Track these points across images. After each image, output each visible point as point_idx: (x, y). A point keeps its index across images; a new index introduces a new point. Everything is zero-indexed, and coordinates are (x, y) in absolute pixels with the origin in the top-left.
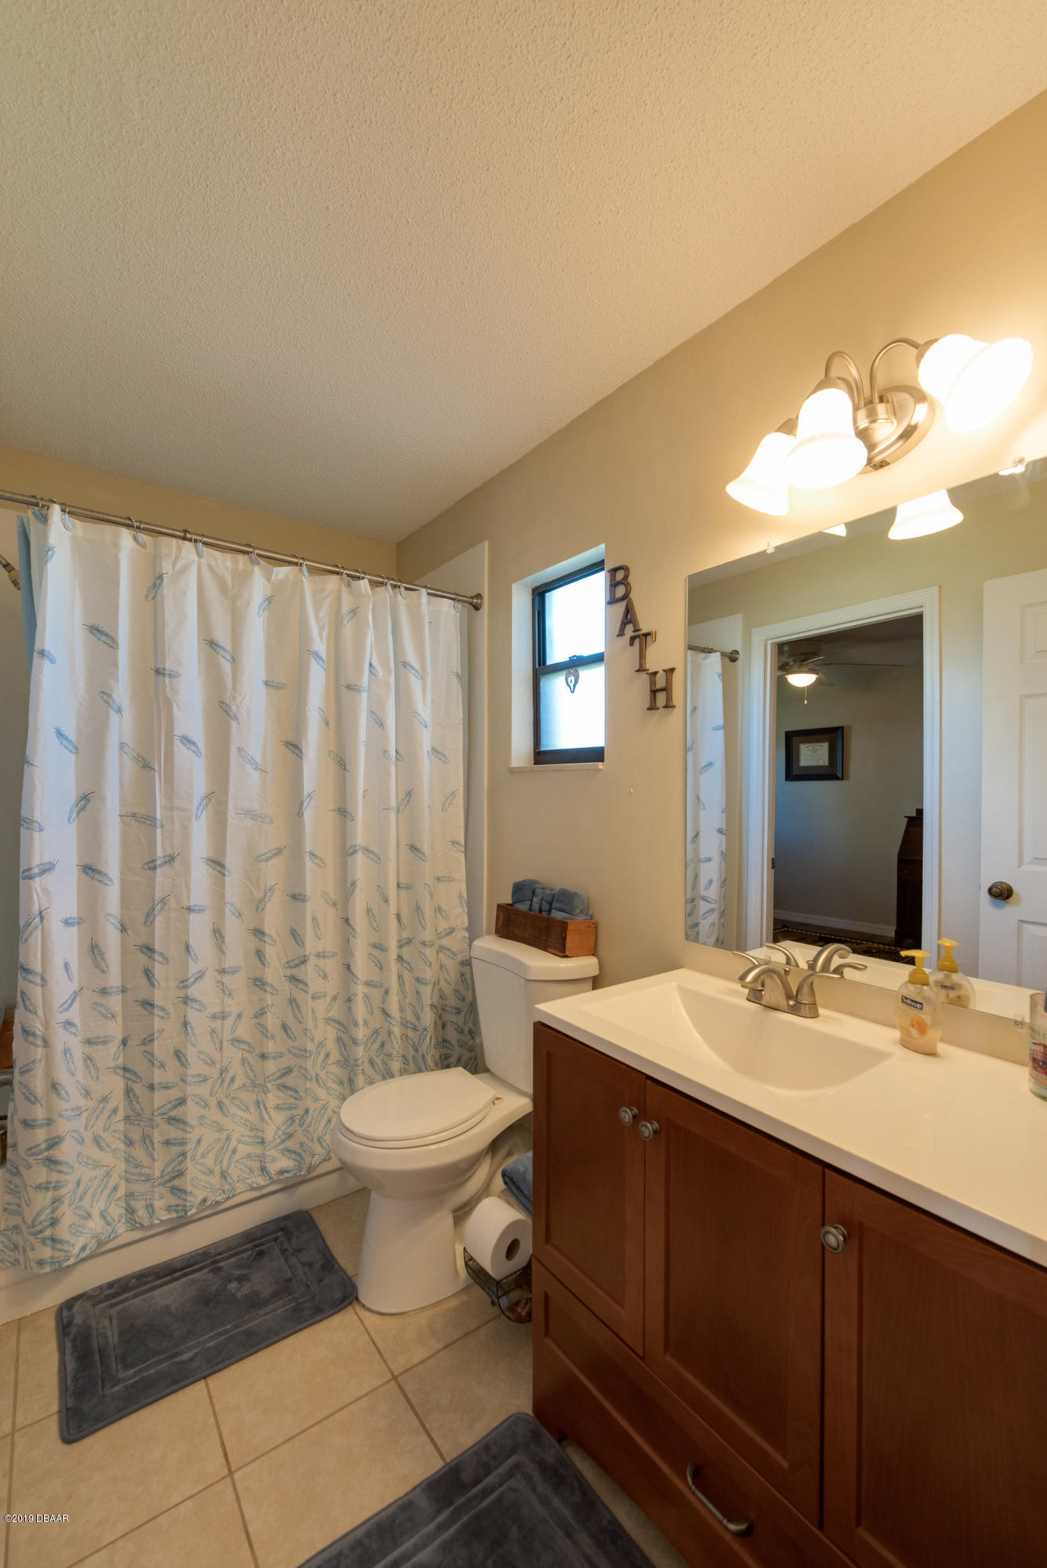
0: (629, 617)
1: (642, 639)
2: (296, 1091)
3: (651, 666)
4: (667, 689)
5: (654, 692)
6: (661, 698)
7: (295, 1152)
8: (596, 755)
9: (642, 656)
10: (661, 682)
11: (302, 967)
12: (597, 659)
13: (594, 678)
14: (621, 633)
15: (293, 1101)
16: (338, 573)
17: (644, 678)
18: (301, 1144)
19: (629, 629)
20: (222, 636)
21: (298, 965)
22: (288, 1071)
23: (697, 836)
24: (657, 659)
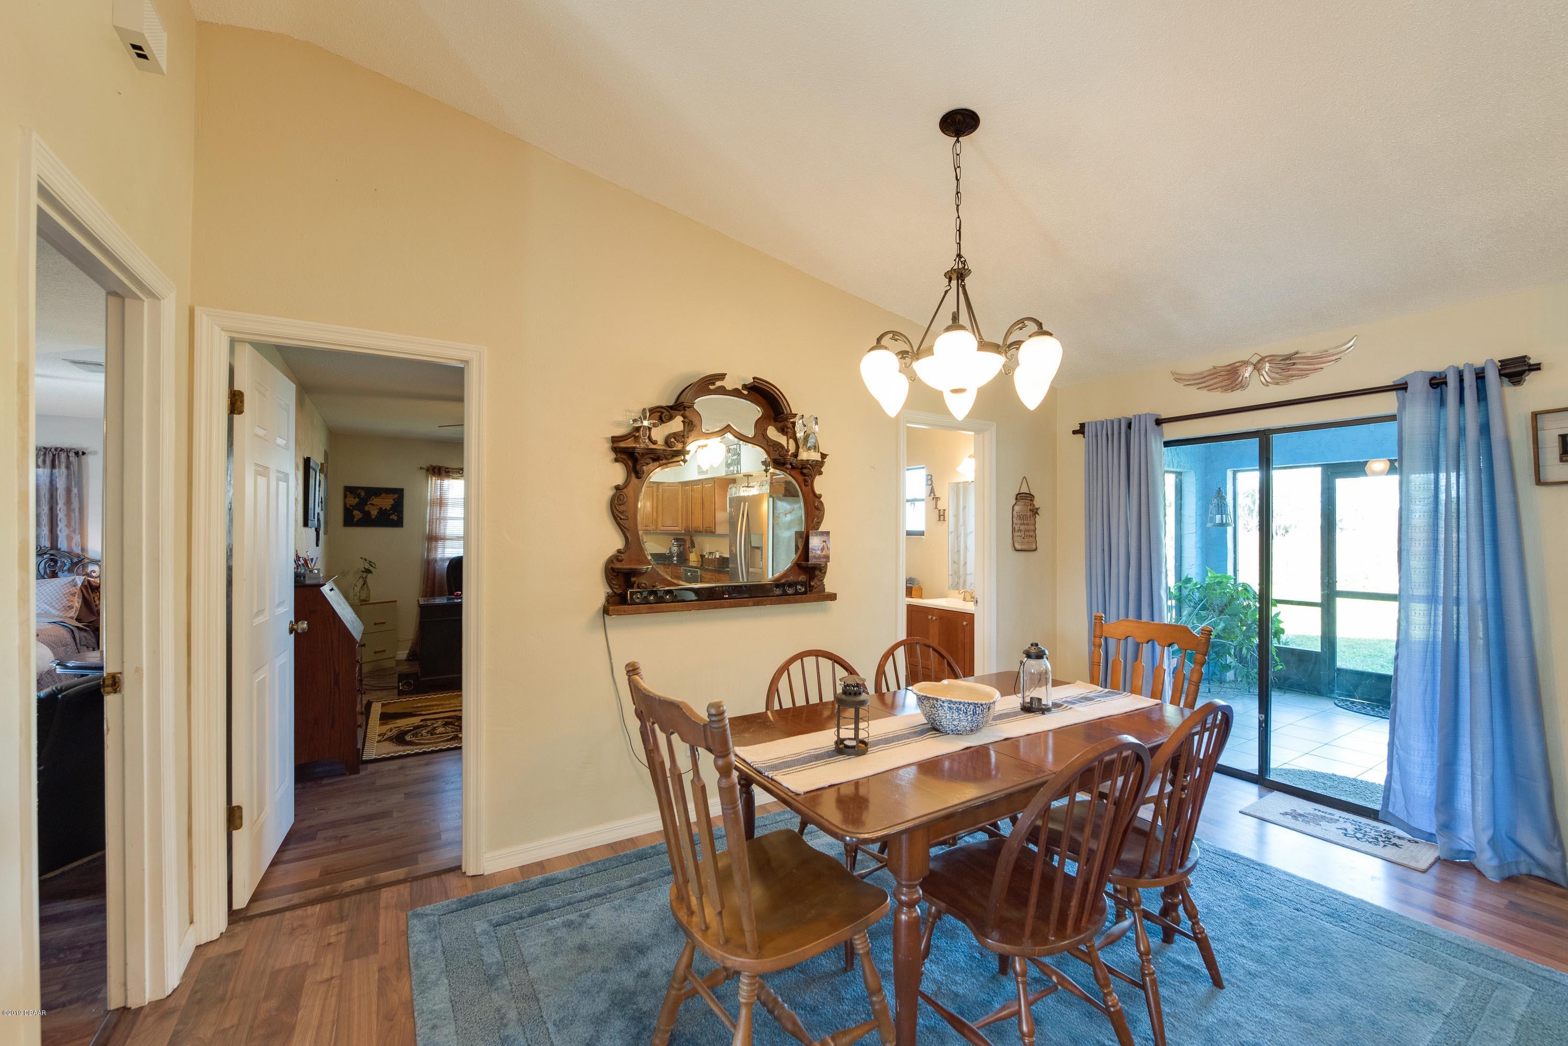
0: (932, 491)
1: (936, 499)
3: (939, 507)
4: (944, 515)
5: (940, 516)
6: (942, 518)
8: (922, 534)
9: (936, 504)
10: (942, 513)
12: (923, 500)
13: (921, 506)
14: (930, 495)
17: (937, 511)
19: (932, 494)
23: (965, 563)
24: (940, 507)
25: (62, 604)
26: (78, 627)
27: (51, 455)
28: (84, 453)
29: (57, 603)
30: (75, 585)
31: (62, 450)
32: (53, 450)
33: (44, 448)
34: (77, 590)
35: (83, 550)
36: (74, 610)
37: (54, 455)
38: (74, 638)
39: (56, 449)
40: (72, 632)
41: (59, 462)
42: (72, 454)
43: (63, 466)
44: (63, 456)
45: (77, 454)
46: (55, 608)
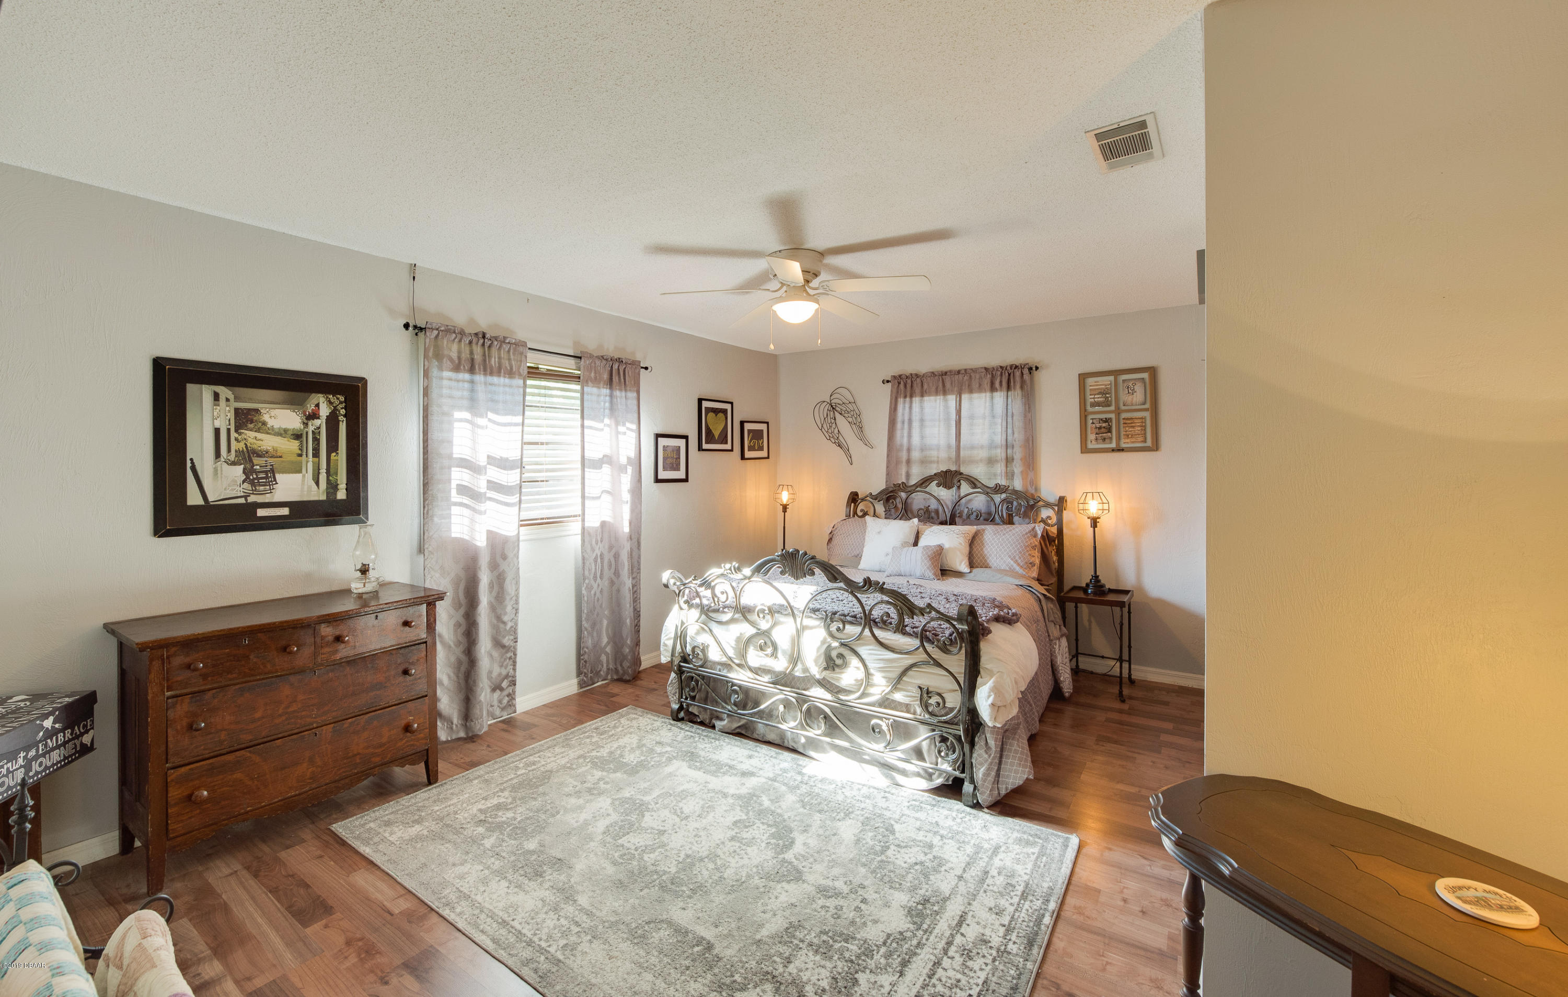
25: (1024, 559)
26: (1044, 595)
27: (1007, 374)
28: (1037, 368)
29: (1020, 558)
30: (1035, 536)
31: (1016, 367)
32: (1008, 368)
33: (1001, 367)
34: (1036, 542)
35: (1036, 489)
36: (1036, 567)
37: (1009, 375)
38: (1042, 610)
39: (1011, 366)
40: (1040, 600)
41: (1014, 382)
42: (1026, 371)
43: (1018, 386)
44: (1018, 373)
45: (1030, 369)
46: (1018, 564)
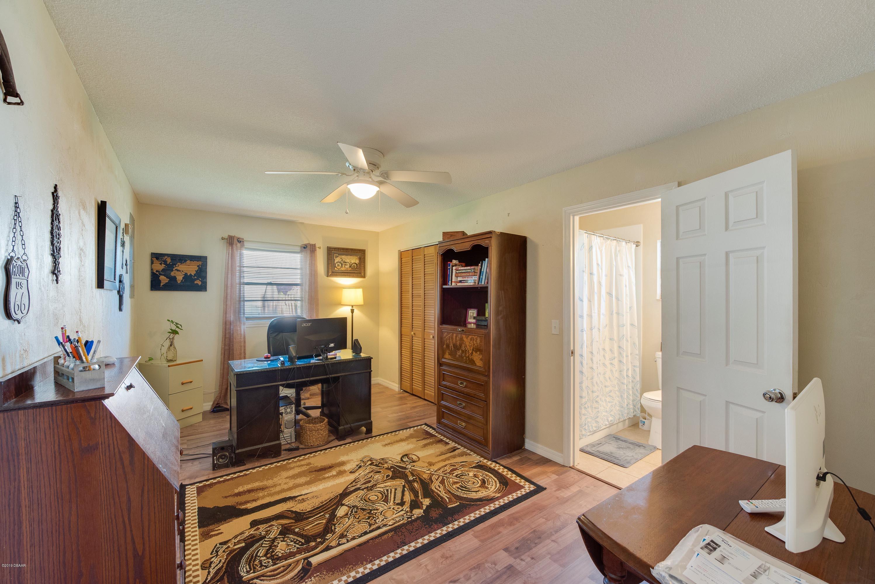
2: (613, 397)
7: (613, 416)
11: (614, 360)
15: (612, 400)
16: (616, 240)
18: (615, 413)
20: (600, 263)
21: (612, 360)
22: (611, 391)
